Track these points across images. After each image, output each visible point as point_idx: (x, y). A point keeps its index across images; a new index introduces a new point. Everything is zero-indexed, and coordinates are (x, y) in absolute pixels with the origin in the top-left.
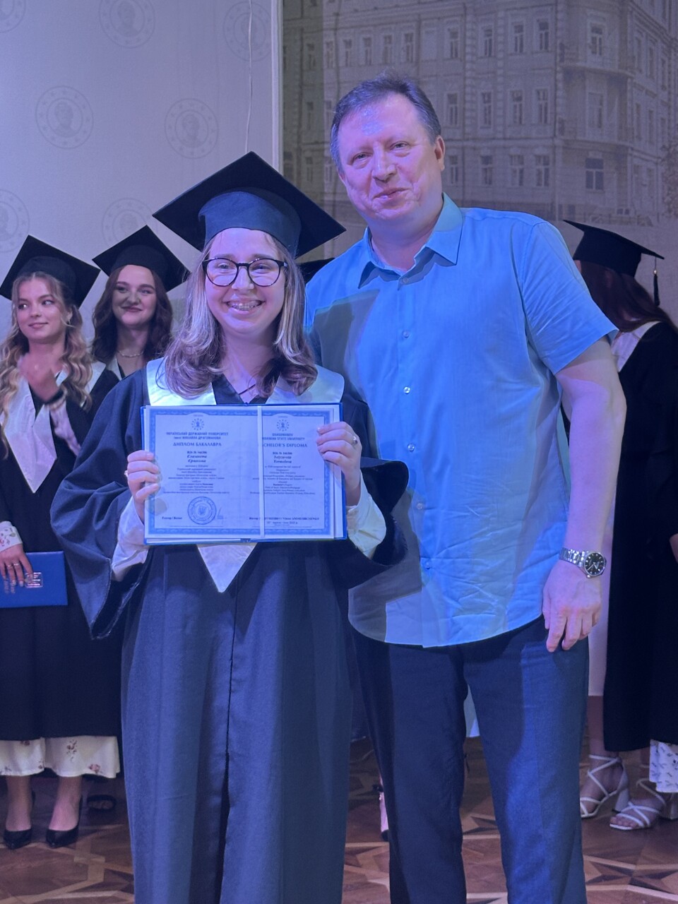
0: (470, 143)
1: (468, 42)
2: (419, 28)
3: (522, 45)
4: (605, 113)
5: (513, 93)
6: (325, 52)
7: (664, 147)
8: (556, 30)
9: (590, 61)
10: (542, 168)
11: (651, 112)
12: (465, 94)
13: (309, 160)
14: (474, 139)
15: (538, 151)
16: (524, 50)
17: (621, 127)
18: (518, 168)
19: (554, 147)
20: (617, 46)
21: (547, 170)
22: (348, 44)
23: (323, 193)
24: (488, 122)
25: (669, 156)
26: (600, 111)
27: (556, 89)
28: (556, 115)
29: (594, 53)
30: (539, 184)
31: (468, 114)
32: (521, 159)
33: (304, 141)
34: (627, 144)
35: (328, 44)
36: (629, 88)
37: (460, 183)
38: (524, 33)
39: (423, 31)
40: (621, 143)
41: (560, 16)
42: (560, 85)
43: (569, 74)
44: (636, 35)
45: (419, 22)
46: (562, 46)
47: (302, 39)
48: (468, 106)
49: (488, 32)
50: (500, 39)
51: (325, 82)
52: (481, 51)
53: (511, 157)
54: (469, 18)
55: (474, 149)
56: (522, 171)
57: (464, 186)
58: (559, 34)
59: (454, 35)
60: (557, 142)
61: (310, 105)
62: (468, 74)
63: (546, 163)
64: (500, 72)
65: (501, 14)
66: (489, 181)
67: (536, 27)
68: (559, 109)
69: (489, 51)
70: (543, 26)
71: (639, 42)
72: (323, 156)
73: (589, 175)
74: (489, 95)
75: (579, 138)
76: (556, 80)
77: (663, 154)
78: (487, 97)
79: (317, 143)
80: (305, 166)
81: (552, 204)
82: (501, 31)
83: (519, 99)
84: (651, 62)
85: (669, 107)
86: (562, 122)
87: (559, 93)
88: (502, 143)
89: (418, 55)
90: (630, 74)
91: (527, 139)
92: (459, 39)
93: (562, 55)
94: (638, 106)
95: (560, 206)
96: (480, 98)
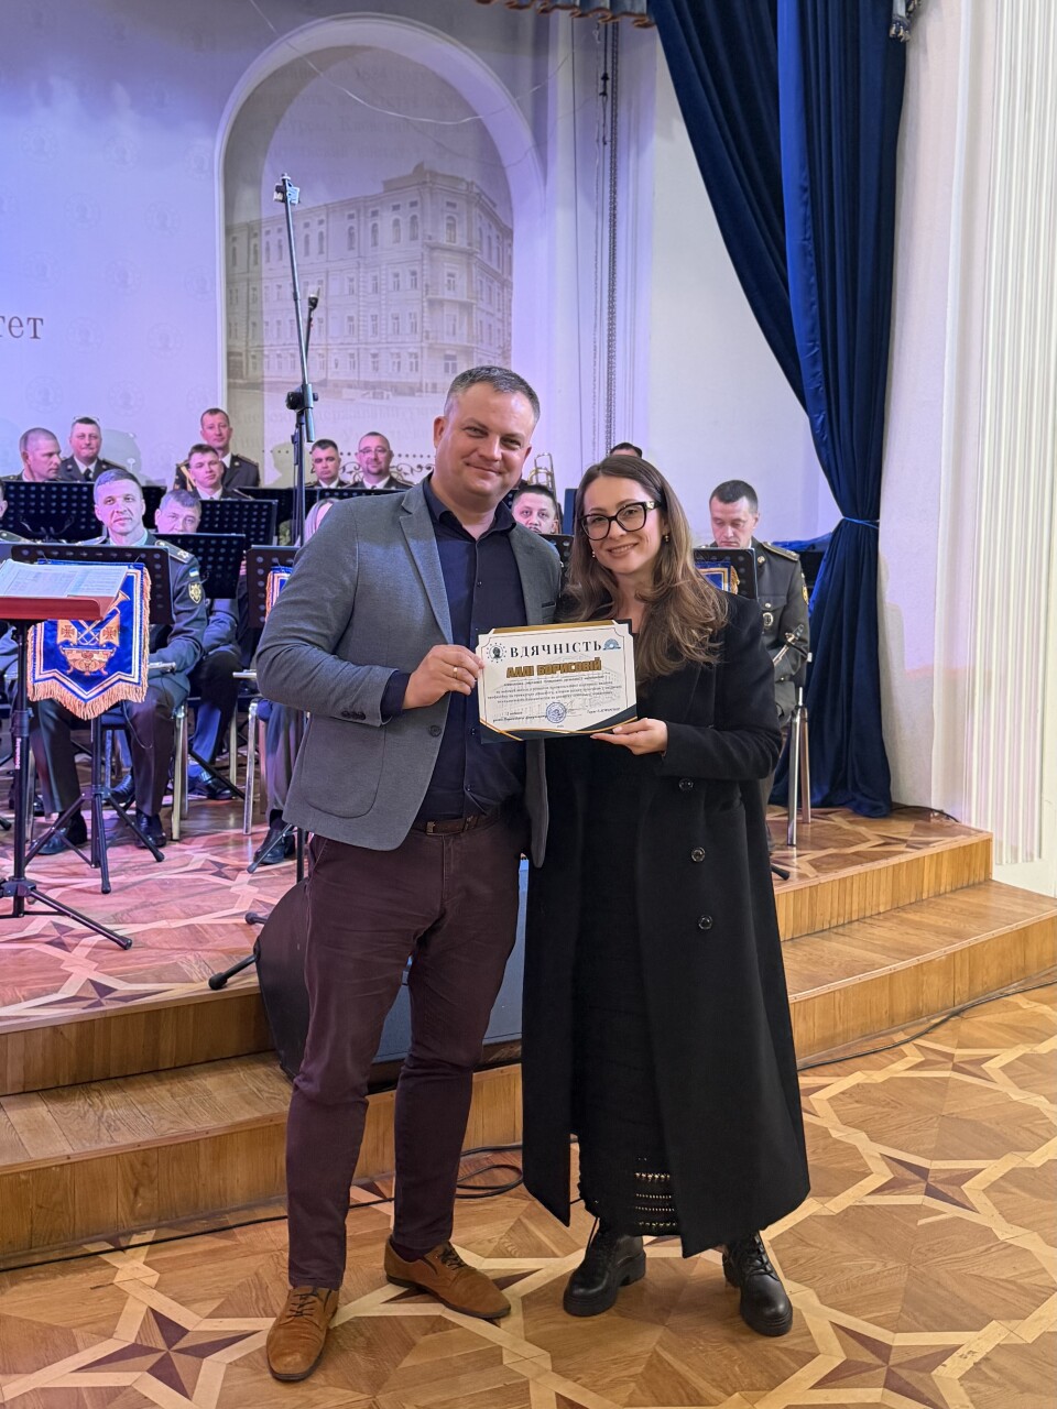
0: (364, 346)
1: (361, 284)
2: (327, 277)
3: (398, 286)
4: (457, 326)
5: (392, 315)
6: (264, 291)
7: (499, 347)
8: (423, 275)
9: (448, 295)
10: (414, 361)
11: (490, 326)
12: (359, 315)
13: (254, 357)
14: (366, 343)
15: (411, 350)
16: (401, 287)
17: (468, 335)
18: (397, 360)
19: (422, 348)
20: (465, 285)
21: (417, 362)
22: (279, 287)
23: (263, 377)
24: (375, 332)
25: (503, 352)
26: (454, 326)
27: (423, 311)
28: (423, 327)
29: (449, 289)
30: (411, 370)
31: (361, 328)
32: (398, 355)
33: (250, 344)
34: (474, 345)
35: (266, 287)
36: (474, 310)
37: (356, 370)
38: (400, 278)
39: (330, 278)
40: (469, 345)
41: (425, 267)
42: (426, 309)
43: (431, 303)
44: (479, 277)
45: (327, 272)
46: (427, 286)
47: (248, 285)
48: (361, 323)
49: (375, 278)
50: (383, 282)
51: (264, 309)
52: (370, 290)
53: (392, 354)
54: (361, 270)
55: (366, 349)
56: (399, 363)
57: (359, 372)
58: (425, 278)
59: (351, 280)
60: (423, 344)
61: (254, 324)
62: (361, 304)
63: (416, 357)
64: (383, 302)
65: (384, 267)
66: (376, 369)
67: (408, 274)
68: (425, 325)
69: (376, 289)
70: (414, 273)
71: (481, 282)
72: (263, 355)
73: (447, 365)
74: (376, 316)
75: (439, 341)
76: (423, 307)
77: (499, 352)
78: (374, 318)
79: (259, 346)
80: (251, 360)
81: (421, 384)
82: (383, 277)
83: (397, 318)
84: (490, 295)
85: (503, 322)
86: (427, 332)
87: (425, 315)
88: (385, 346)
89: (327, 293)
90: (474, 301)
91: (402, 343)
92: (355, 283)
93: (427, 290)
94: (481, 322)
95: (427, 385)
96: (369, 319)
